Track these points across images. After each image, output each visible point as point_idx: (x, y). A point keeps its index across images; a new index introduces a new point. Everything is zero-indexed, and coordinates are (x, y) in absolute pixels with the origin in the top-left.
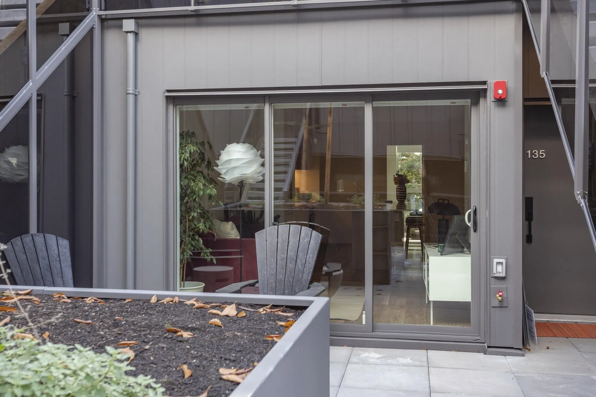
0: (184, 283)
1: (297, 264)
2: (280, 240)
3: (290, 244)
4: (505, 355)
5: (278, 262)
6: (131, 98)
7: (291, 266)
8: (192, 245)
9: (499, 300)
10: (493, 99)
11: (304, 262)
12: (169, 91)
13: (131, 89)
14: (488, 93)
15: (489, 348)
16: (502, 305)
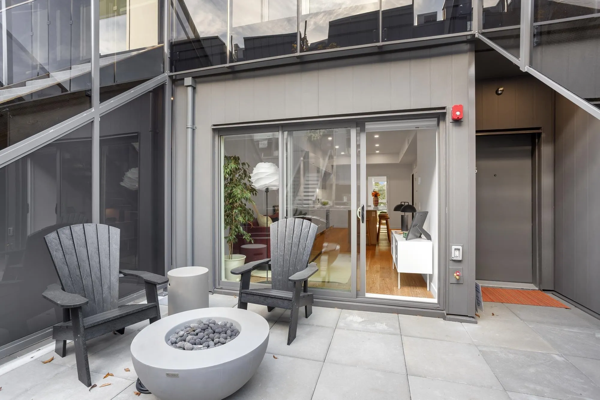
0: (232, 255)
1: (299, 248)
2: (287, 229)
3: (295, 232)
4: (461, 321)
5: (285, 246)
6: (190, 131)
7: (295, 249)
8: (236, 231)
9: (457, 279)
10: (451, 121)
11: (304, 246)
12: (214, 125)
13: (190, 124)
14: (447, 116)
15: (447, 315)
16: (458, 282)
